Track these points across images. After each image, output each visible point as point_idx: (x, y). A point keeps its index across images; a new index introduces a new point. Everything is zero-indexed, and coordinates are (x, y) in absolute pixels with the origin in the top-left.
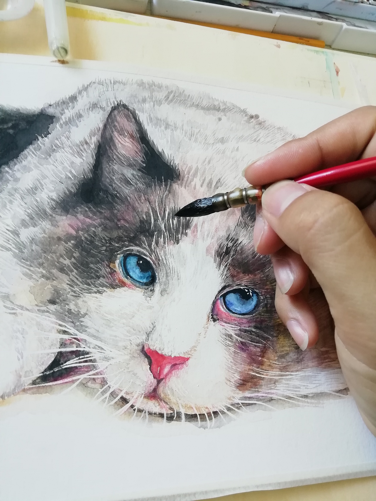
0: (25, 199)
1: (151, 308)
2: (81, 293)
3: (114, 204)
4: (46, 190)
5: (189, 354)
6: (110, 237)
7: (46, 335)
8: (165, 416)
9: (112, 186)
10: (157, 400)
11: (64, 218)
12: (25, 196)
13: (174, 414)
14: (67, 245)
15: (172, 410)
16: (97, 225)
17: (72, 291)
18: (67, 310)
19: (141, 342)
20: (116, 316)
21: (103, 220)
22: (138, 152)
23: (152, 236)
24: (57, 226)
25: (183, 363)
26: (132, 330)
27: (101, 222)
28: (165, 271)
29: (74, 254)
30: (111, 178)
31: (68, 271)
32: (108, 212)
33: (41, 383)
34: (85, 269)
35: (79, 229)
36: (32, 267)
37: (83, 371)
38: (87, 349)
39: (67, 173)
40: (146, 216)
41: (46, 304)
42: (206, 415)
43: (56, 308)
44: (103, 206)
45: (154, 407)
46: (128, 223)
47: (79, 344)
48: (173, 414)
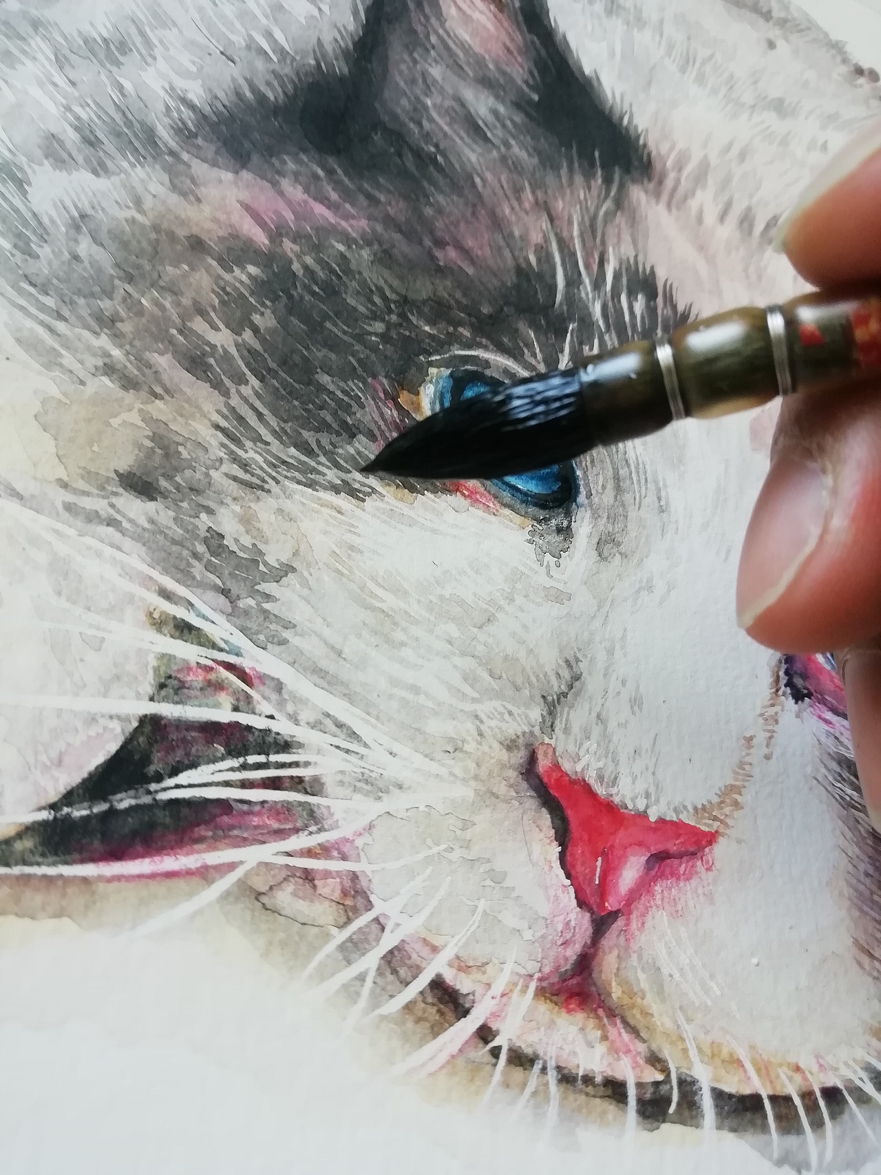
0: (73, 67)
1: (560, 597)
2: (274, 478)
3: (426, 184)
4: (161, 64)
5: (715, 819)
6: (404, 294)
7: (91, 626)
8: (632, 1092)
9: (420, 124)
10: (595, 1010)
11: (228, 176)
12: (73, 57)
13: (667, 1087)
14: (227, 276)
15: (659, 1068)
16: (354, 235)
17: (235, 459)
18: (203, 533)
19: (524, 733)
20: (419, 602)
21: (379, 228)
22: (516, 53)
23: (561, 333)
24: (192, 198)
25: (694, 854)
26: (486, 676)
27: (374, 231)
28: (611, 469)
29: (256, 318)
30: (417, 99)
31: (223, 377)
32: (402, 204)
33: (40, 860)
34: (296, 385)
35: (284, 231)
36: (66, 320)
37: (256, 827)
38: (283, 727)
39: (254, 34)
40: (539, 260)
41: (109, 488)
42: (797, 1101)
43: (152, 513)
44: (381, 180)
45: (580, 1046)
46: (473, 262)
47: (248, 698)
48: (664, 1089)
